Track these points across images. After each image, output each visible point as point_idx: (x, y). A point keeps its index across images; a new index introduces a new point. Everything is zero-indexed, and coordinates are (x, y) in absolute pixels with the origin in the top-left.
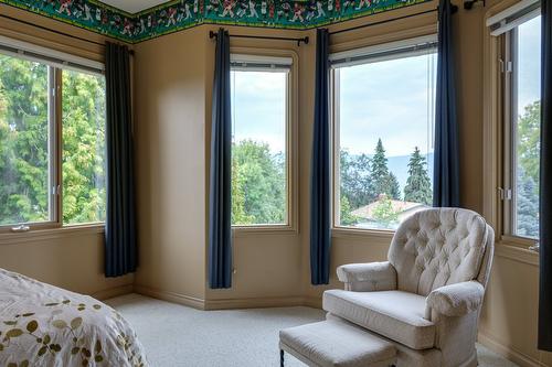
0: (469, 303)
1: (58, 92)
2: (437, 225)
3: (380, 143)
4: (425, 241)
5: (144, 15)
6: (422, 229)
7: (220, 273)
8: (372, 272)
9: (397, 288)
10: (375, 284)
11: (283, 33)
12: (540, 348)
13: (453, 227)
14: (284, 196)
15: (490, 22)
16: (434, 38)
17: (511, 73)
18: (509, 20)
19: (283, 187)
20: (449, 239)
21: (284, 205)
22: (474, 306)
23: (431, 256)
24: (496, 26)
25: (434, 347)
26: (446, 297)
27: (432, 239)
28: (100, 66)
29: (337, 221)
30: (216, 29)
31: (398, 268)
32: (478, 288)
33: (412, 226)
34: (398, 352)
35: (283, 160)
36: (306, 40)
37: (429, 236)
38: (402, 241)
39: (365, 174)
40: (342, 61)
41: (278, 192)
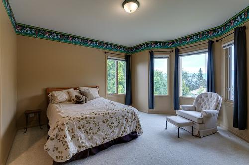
0: (212, 114)
1: (117, 66)
2: (207, 96)
3: (200, 70)
4: (203, 100)
5: (133, 48)
6: (203, 97)
7: (152, 105)
8: (189, 107)
9: (196, 111)
10: (190, 109)
11: (166, 50)
12: (234, 127)
13: (211, 97)
14: (167, 86)
15: (222, 46)
16: (207, 50)
17: (230, 58)
18: (228, 45)
19: (166, 84)
20: (210, 100)
21: (167, 90)
22: (214, 115)
23: (205, 104)
24: (224, 46)
25: (202, 123)
26: (205, 112)
27: (205, 100)
28: (125, 60)
29: (181, 94)
30: (150, 50)
31: (196, 106)
32: (216, 112)
33: (200, 96)
34: (194, 124)
35: (167, 76)
36: (173, 51)
37: (205, 99)
38: (197, 100)
39: (195, 80)
40: (182, 55)
41: (165, 86)
